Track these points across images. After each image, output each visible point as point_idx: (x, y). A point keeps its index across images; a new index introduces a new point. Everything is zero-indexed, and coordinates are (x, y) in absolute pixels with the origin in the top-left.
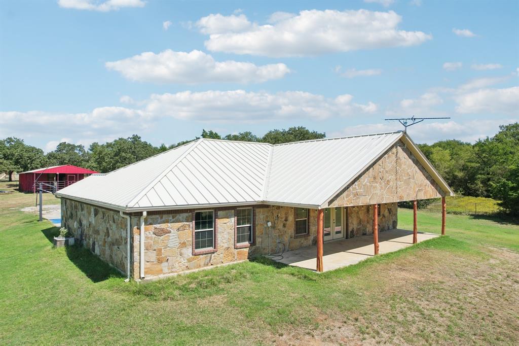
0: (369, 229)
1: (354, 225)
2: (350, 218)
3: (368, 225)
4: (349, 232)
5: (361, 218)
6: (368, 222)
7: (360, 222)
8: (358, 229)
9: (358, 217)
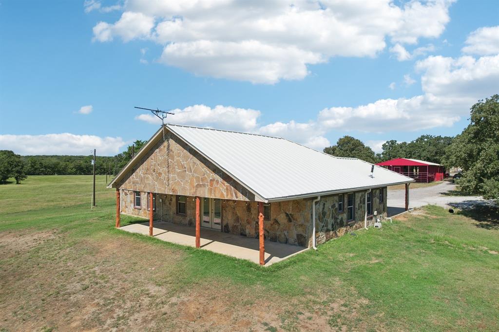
0: (249, 230)
1: (230, 219)
2: (224, 211)
3: (248, 226)
4: (223, 226)
5: (239, 215)
6: (249, 223)
7: (237, 219)
8: (235, 227)
9: (234, 214)
